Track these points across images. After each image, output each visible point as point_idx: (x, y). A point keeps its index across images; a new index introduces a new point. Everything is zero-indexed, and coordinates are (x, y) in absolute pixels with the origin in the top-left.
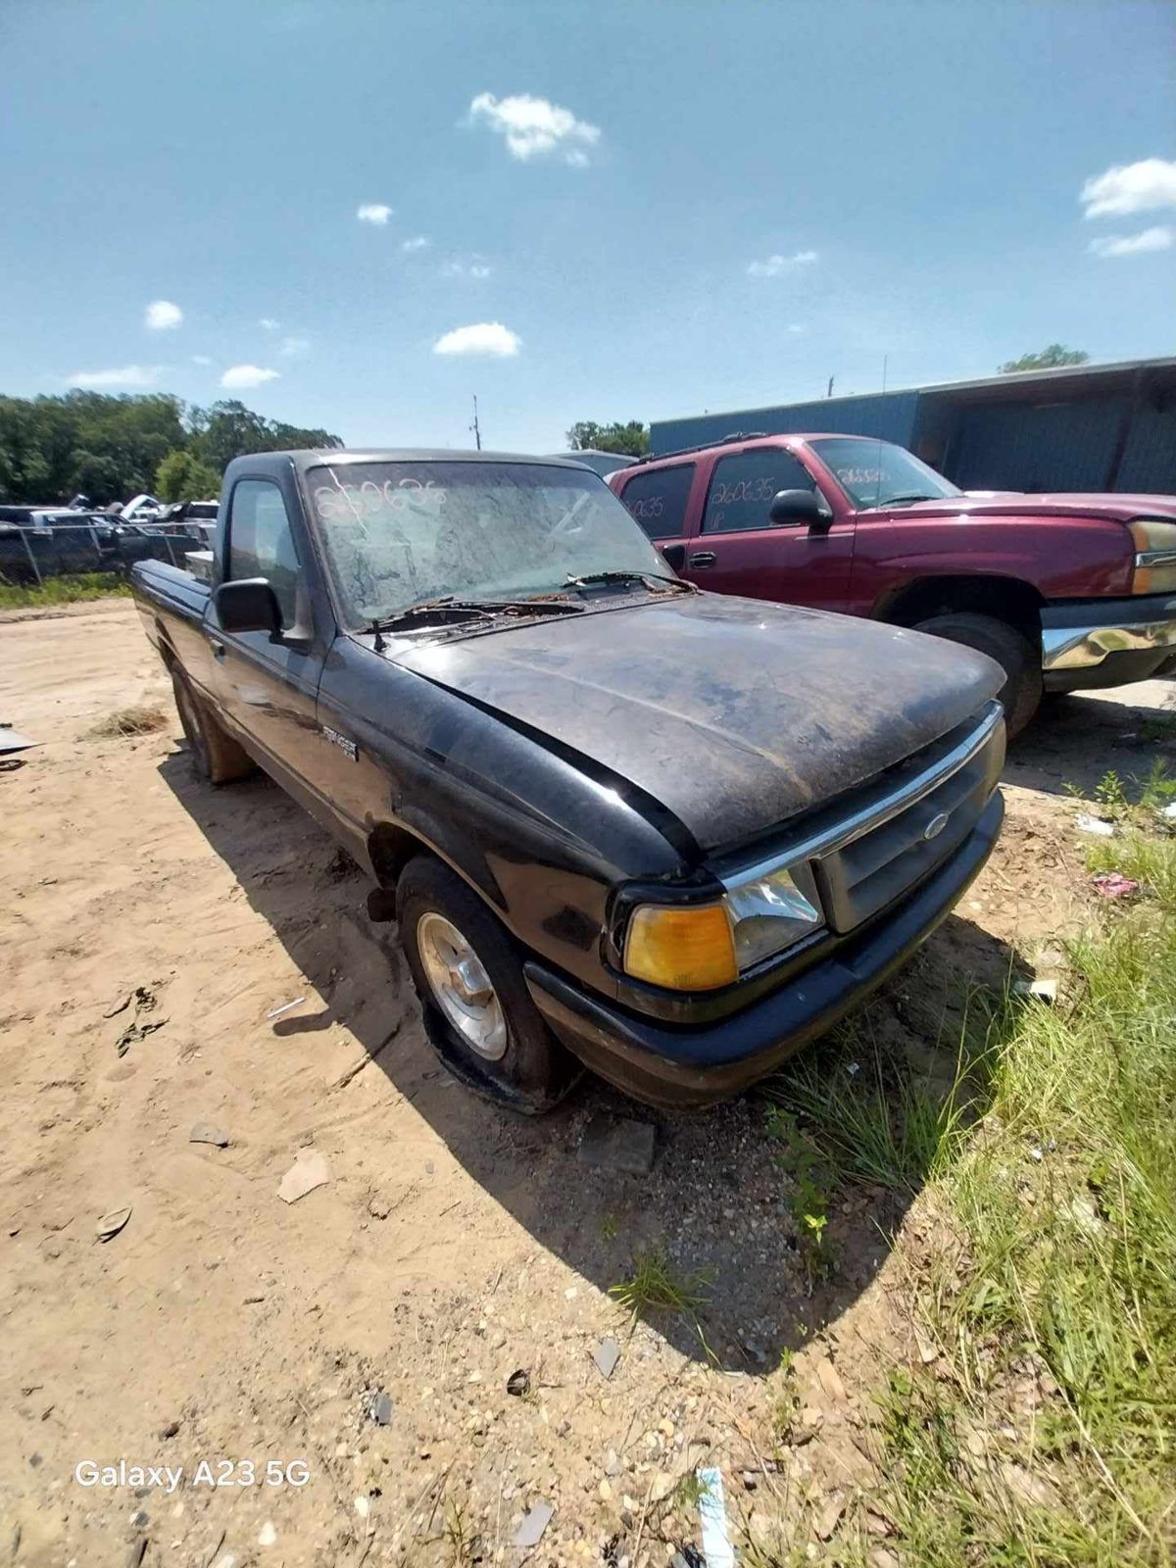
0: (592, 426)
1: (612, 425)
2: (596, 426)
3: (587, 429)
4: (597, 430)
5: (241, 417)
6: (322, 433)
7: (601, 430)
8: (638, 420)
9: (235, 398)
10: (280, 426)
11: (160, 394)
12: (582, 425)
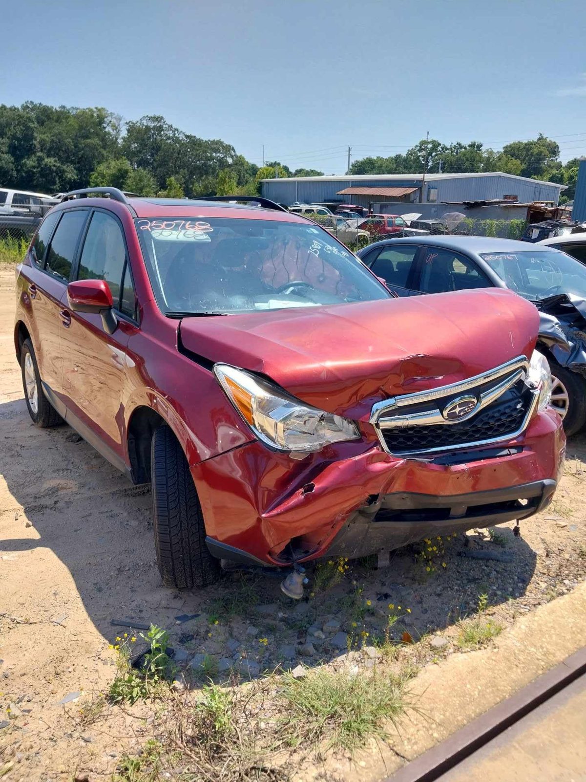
0: (436, 145)
1: (455, 144)
2: (439, 144)
3: (430, 146)
4: (440, 149)
5: (160, 129)
6: (219, 143)
7: (445, 148)
8: (478, 141)
9: (157, 115)
10: (187, 137)
11: (96, 108)
12: (426, 142)
